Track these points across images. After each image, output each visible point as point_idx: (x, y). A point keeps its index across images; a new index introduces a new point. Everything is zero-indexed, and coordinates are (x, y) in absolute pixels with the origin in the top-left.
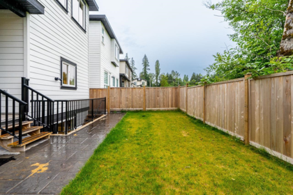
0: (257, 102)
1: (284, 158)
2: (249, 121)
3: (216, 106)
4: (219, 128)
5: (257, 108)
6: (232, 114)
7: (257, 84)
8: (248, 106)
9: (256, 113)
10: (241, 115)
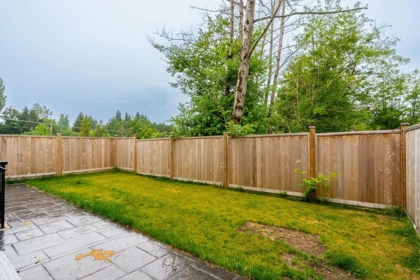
0: (234, 154)
1: (253, 189)
2: (227, 169)
3: (190, 160)
4: (195, 181)
5: (234, 159)
6: (210, 166)
7: (233, 141)
8: (227, 158)
9: (233, 163)
10: (220, 165)
